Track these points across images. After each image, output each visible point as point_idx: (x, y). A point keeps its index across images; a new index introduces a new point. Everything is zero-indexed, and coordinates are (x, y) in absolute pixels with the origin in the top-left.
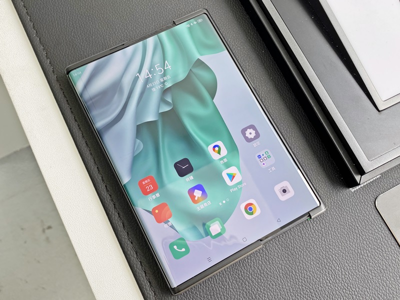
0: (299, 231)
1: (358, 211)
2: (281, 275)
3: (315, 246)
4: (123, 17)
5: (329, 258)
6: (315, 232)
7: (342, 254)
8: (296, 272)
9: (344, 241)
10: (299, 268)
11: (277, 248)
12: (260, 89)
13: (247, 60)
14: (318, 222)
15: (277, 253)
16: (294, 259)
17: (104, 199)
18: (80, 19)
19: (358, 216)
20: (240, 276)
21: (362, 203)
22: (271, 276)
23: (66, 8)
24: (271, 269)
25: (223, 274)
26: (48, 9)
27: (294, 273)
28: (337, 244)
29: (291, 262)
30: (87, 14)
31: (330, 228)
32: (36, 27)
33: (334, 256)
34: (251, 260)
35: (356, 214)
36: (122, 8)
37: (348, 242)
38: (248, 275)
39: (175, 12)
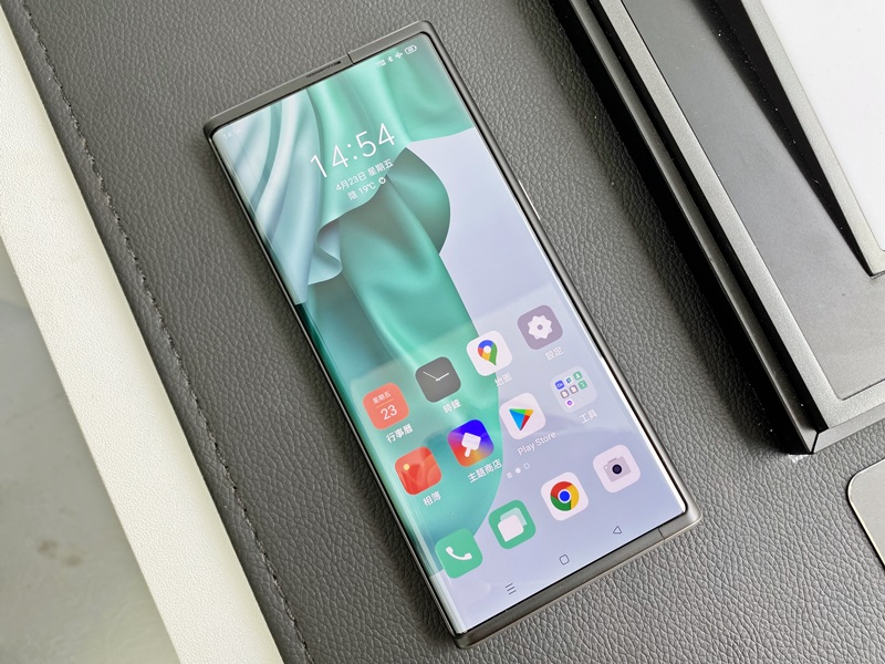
0: (663, 554)
1: (804, 509)
2: (617, 654)
3: (699, 590)
4: (261, 31)
5: (730, 617)
6: (700, 558)
7: (761, 609)
8: (650, 650)
9: (769, 580)
10: (660, 639)
11: (610, 593)
12: (584, 211)
13: (556, 137)
14: (710, 534)
15: (610, 605)
16: (648, 620)
17: (212, 475)
18: (157, 38)
19: (805, 522)
20: (522, 657)
21: (816, 489)
22: (593, 657)
23: (123, 9)
24: (593, 641)
25: (483, 652)
26: (82, 12)
27: (647, 651)
28: (751, 585)
29: (641, 626)
30: (174, 26)
31: (737, 549)
32: (52, 56)
33: (741, 613)
34: (548, 620)
35: (800, 517)
36: (258, 10)
37: (777, 582)
38: (539, 655)
39: (384, 18)
